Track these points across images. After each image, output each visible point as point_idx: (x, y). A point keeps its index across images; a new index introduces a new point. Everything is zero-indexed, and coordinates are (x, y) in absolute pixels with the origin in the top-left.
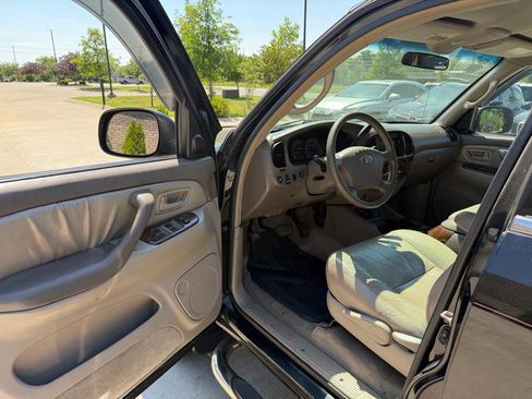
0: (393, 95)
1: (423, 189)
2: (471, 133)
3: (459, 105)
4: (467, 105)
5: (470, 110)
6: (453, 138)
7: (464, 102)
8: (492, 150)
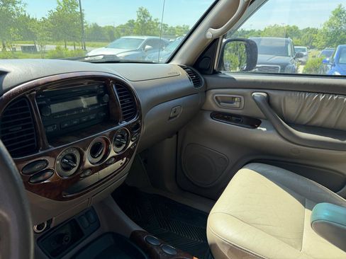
0: (147, 47)
1: (169, 144)
2: (215, 73)
3: (201, 34)
4: (212, 33)
5: (215, 41)
6: (197, 82)
7: (206, 30)
8: (243, 95)
